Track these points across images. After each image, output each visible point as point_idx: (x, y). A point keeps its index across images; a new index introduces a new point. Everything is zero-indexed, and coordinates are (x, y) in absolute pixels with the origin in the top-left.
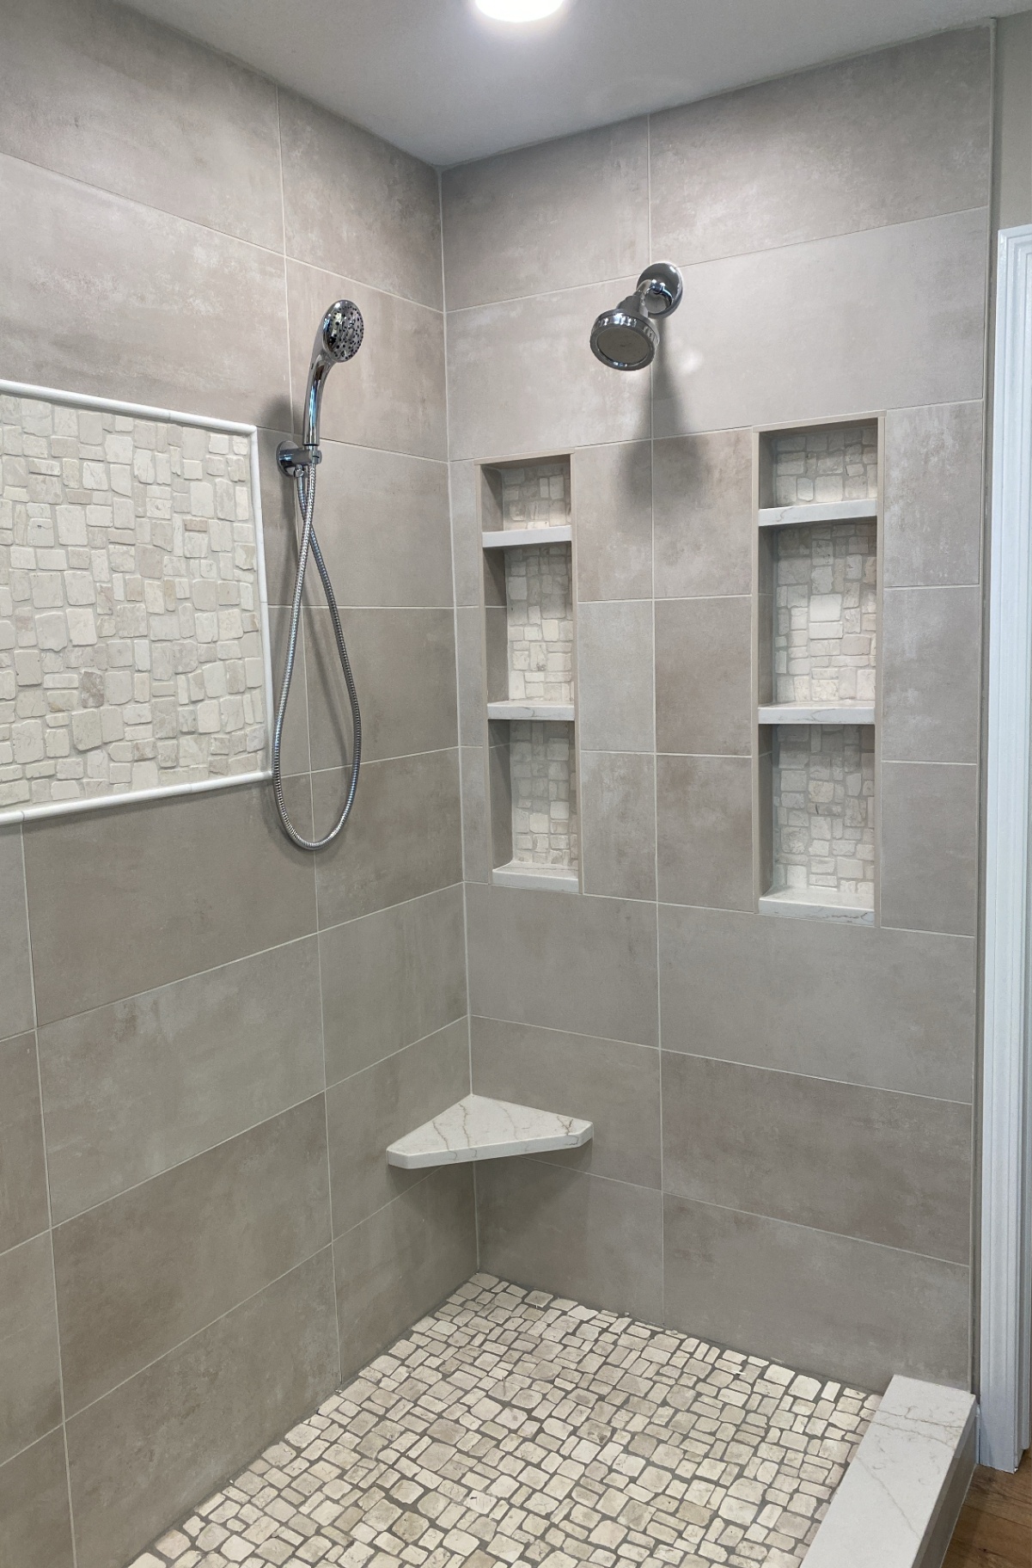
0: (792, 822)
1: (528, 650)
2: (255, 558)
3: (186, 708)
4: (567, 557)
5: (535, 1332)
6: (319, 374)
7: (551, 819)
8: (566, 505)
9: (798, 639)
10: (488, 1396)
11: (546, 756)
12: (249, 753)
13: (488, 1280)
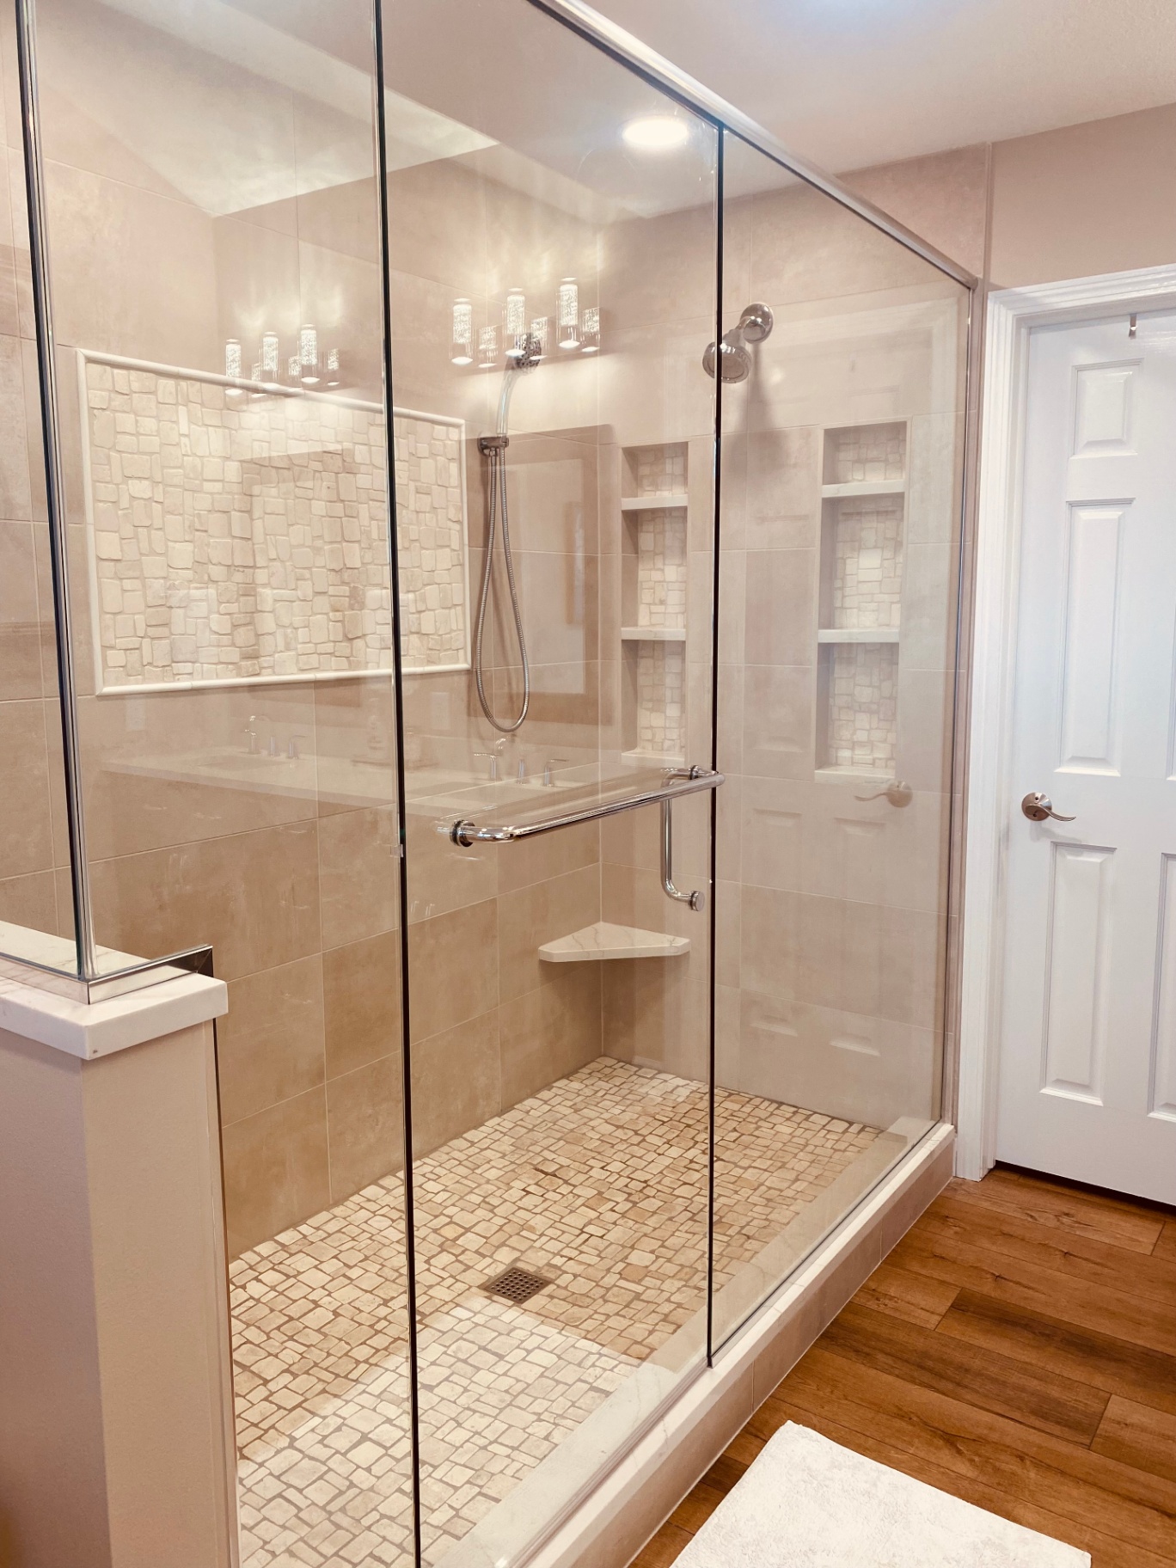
0: (842, 717)
1: (653, 589)
2: (461, 513)
3: (415, 616)
4: (685, 518)
5: (643, 1090)
6: (509, 384)
7: (666, 717)
8: (685, 479)
9: (851, 581)
10: (606, 1122)
11: (664, 669)
12: (453, 650)
13: (609, 1061)
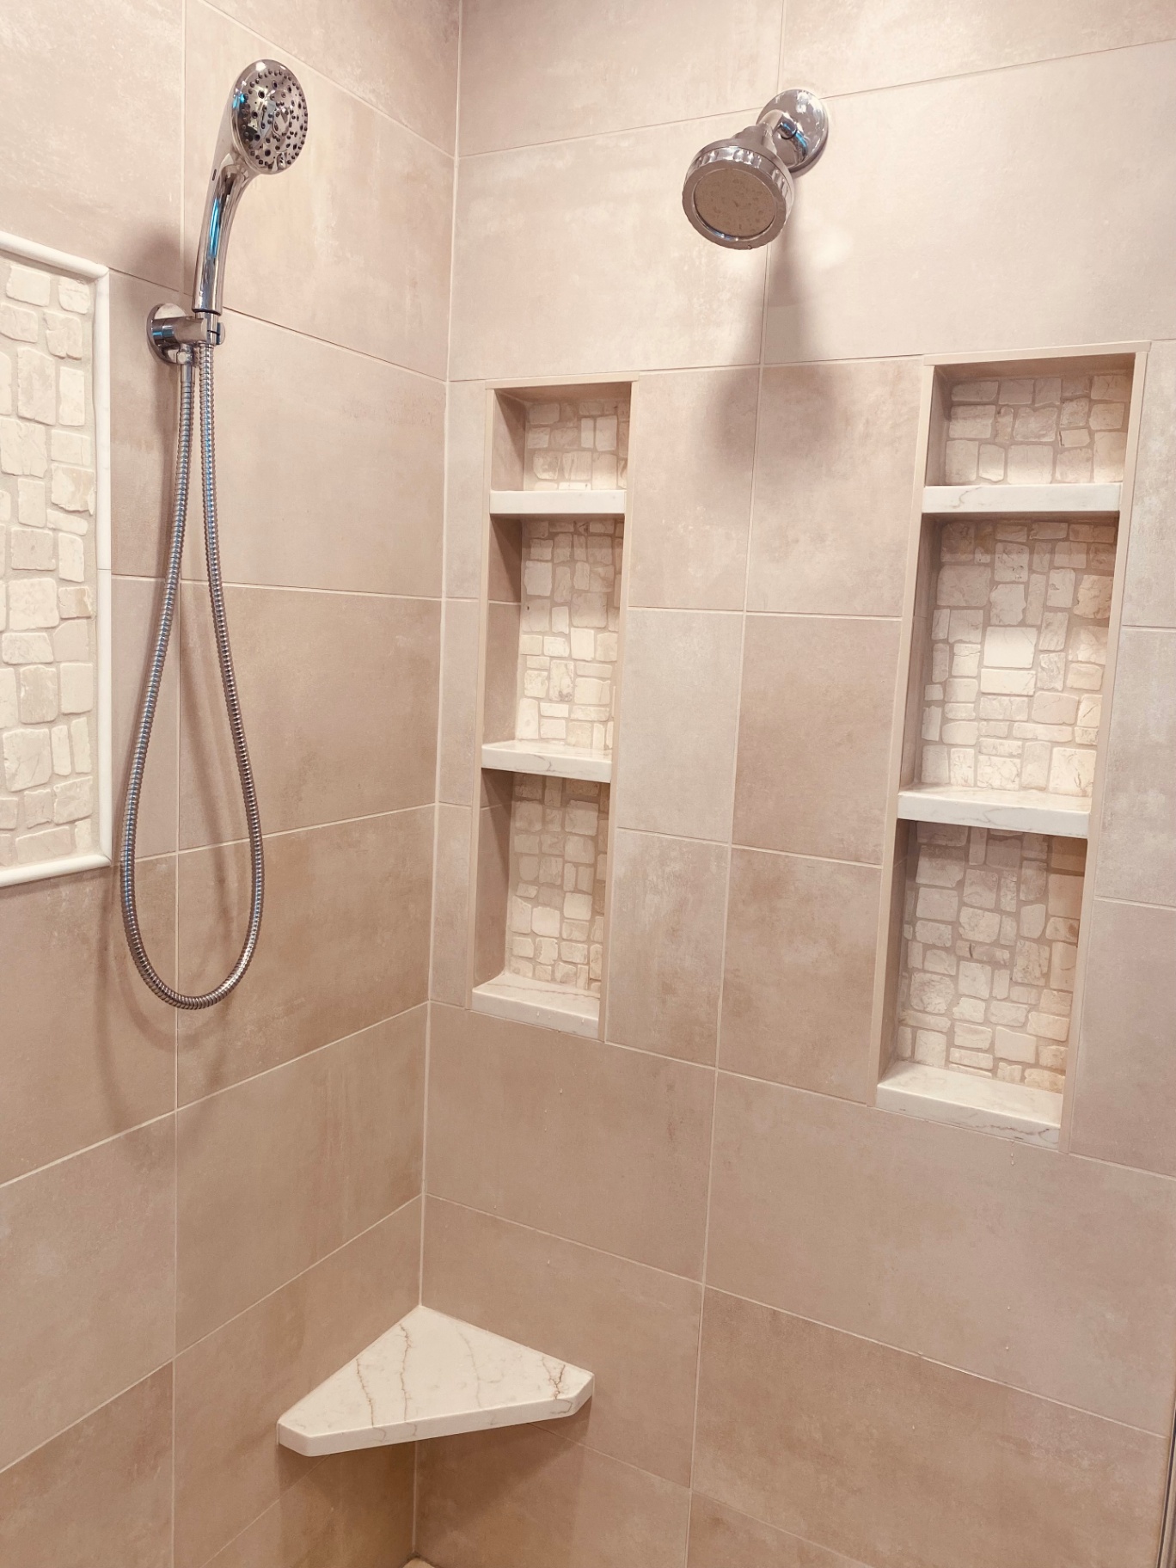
0: (929, 966)
1: (549, 670)
2: (92, 491)
4: (617, 538)
6: (227, 187)
7: (563, 918)
8: (619, 459)
9: (963, 690)
11: (563, 826)
12: (58, 825)
